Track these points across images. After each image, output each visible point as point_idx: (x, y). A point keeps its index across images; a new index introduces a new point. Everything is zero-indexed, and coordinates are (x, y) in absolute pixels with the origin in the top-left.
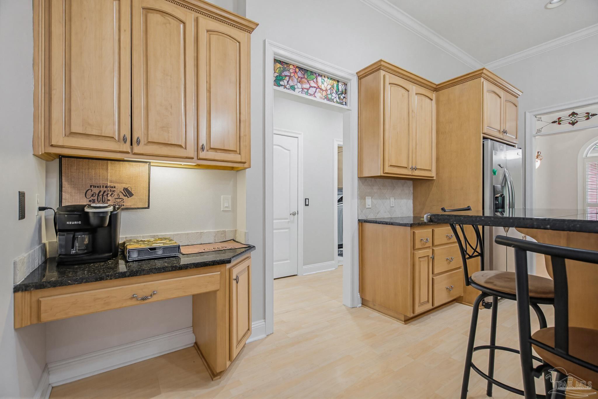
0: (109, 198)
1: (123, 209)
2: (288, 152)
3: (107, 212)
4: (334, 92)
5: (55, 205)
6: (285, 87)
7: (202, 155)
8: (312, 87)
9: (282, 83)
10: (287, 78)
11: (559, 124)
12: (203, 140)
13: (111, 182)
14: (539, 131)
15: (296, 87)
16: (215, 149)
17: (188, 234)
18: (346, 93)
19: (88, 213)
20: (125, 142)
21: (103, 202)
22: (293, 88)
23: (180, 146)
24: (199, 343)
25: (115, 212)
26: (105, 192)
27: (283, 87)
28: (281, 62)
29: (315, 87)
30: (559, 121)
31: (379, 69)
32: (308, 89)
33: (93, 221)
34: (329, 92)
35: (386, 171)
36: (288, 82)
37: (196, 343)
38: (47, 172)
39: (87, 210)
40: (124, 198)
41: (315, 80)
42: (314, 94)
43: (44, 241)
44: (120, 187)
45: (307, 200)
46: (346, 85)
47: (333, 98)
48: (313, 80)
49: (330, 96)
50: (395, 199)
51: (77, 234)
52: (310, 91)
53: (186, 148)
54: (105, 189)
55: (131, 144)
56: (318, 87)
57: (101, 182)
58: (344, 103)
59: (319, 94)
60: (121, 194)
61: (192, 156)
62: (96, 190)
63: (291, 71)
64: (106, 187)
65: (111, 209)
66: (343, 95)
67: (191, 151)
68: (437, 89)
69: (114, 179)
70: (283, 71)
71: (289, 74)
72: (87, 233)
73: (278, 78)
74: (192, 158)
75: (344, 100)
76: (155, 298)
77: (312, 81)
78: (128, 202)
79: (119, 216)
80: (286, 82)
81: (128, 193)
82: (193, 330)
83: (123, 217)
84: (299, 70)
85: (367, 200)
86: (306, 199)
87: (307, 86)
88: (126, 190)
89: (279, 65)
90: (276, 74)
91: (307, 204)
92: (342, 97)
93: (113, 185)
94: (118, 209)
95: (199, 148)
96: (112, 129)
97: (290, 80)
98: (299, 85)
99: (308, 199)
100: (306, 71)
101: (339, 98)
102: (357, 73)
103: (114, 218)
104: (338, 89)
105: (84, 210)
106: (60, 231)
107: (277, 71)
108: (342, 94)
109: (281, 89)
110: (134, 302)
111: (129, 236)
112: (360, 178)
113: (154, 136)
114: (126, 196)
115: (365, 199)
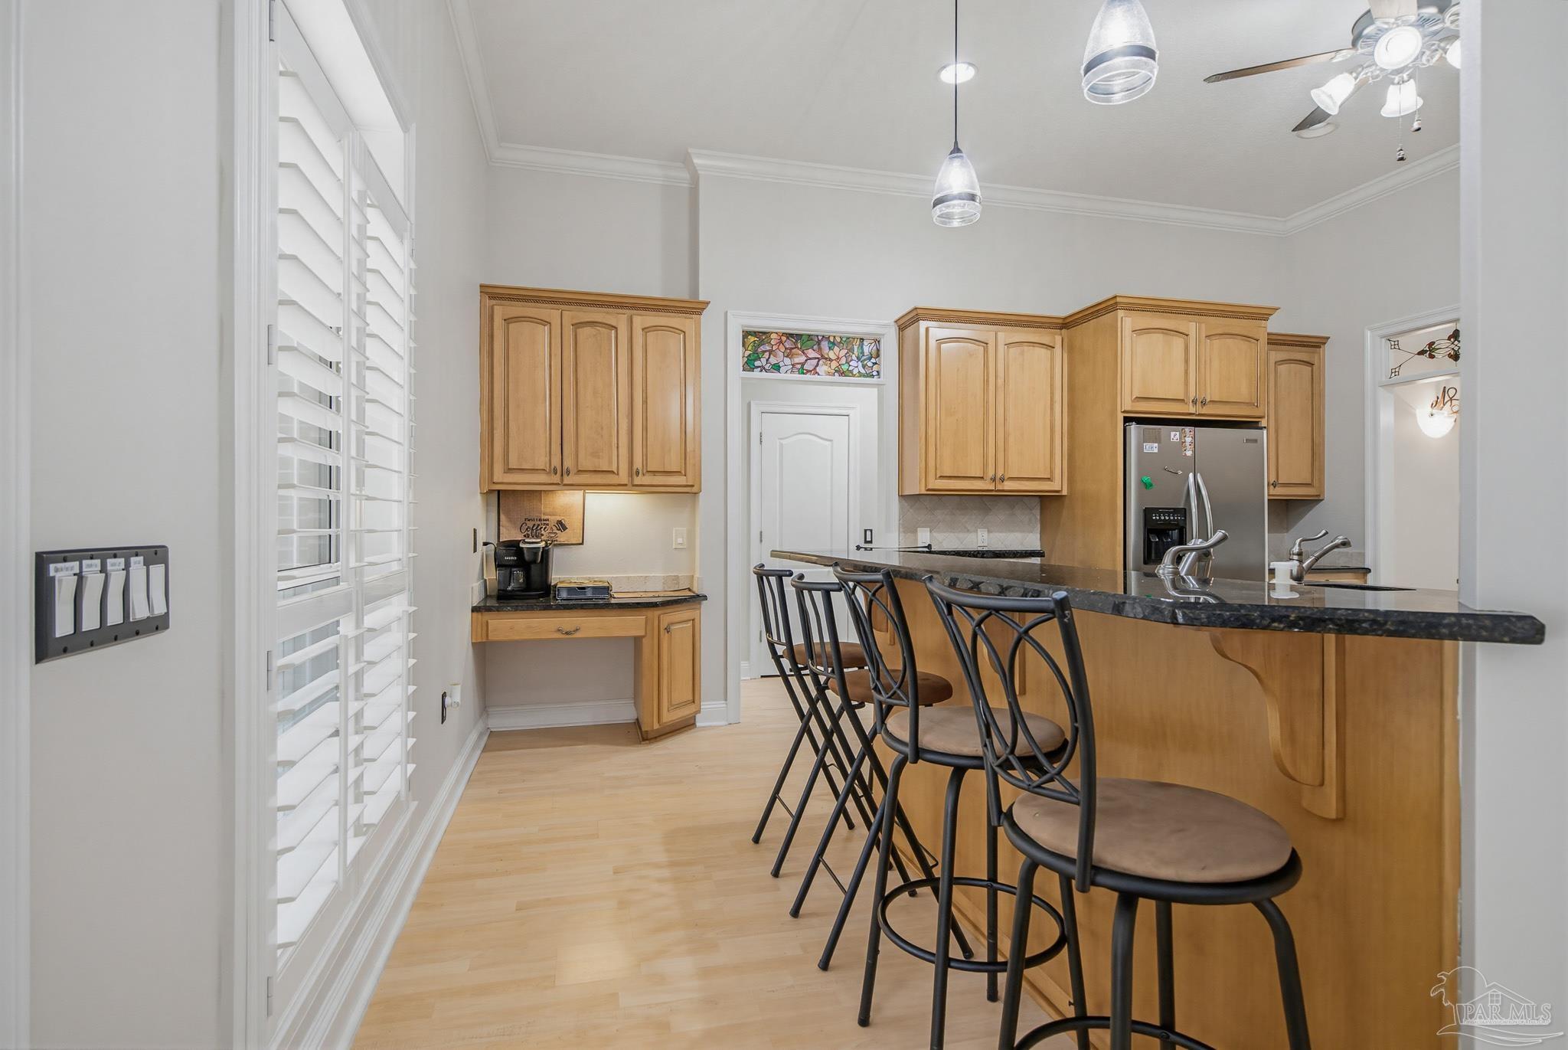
0: (543, 532)
1: (555, 545)
2: (827, 443)
3: (539, 548)
4: (854, 357)
5: (495, 542)
6: (762, 369)
7: (637, 480)
8: (810, 359)
9: (757, 363)
10: (767, 355)
11: (1432, 357)
12: (638, 464)
13: (544, 514)
14: (1395, 372)
15: (781, 364)
16: (654, 473)
17: (629, 578)
18: (878, 356)
19: (522, 548)
20: (556, 474)
21: (537, 537)
22: (777, 368)
23: (612, 472)
24: (640, 721)
25: (547, 548)
26: (539, 525)
27: (759, 369)
28: (755, 334)
29: (816, 358)
30: (1430, 351)
31: (917, 320)
32: (803, 364)
33: (527, 556)
34: (843, 361)
35: (930, 487)
36: (767, 360)
37: (637, 719)
38: (487, 511)
39: (522, 545)
40: (557, 532)
41: (815, 347)
42: (815, 369)
43: (485, 577)
44: (553, 519)
45: (868, 533)
46: (879, 342)
47: (851, 368)
48: (812, 348)
49: (845, 367)
50: (989, 532)
51: (513, 569)
52: (805, 367)
53: (618, 474)
54: (539, 523)
55: (562, 475)
56: (822, 356)
57: (535, 515)
58: (875, 373)
59: (826, 368)
60: (554, 528)
61: (626, 483)
62: (530, 524)
63: (773, 342)
64: (540, 520)
65: (543, 544)
66: (873, 360)
67: (623, 477)
68: (1066, 324)
69: (548, 510)
70: (759, 346)
71: (768, 348)
72: (521, 569)
73: (752, 357)
74: (626, 485)
75: (875, 368)
76: (578, 635)
77: (810, 351)
78: (562, 537)
79: (551, 553)
80: (764, 361)
81: (561, 526)
82: (635, 703)
83: (556, 554)
84: (788, 338)
85: (919, 534)
86: (866, 531)
87: (803, 359)
88: (560, 522)
89: (752, 339)
90: (748, 353)
91: (869, 539)
92: (870, 364)
93: (546, 517)
94: (550, 544)
95: (633, 473)
96: (541, 462)
97: (772, 356)
98: (787, 361)
99: (871, 531)
100: (799, 337)
101: (864, 367)
102: (896, 322)
103: (546, 553)
104: (863, 353)
105: (519, 544)
106: (499, 565)
107: (750, 348)
108: (870, 359)
109: (757, 374)
110: (558, 635)
111: (562, 577)
112: (902, 497)
113: (586, 463)
114: (560, 530)
115: (915, 532)
